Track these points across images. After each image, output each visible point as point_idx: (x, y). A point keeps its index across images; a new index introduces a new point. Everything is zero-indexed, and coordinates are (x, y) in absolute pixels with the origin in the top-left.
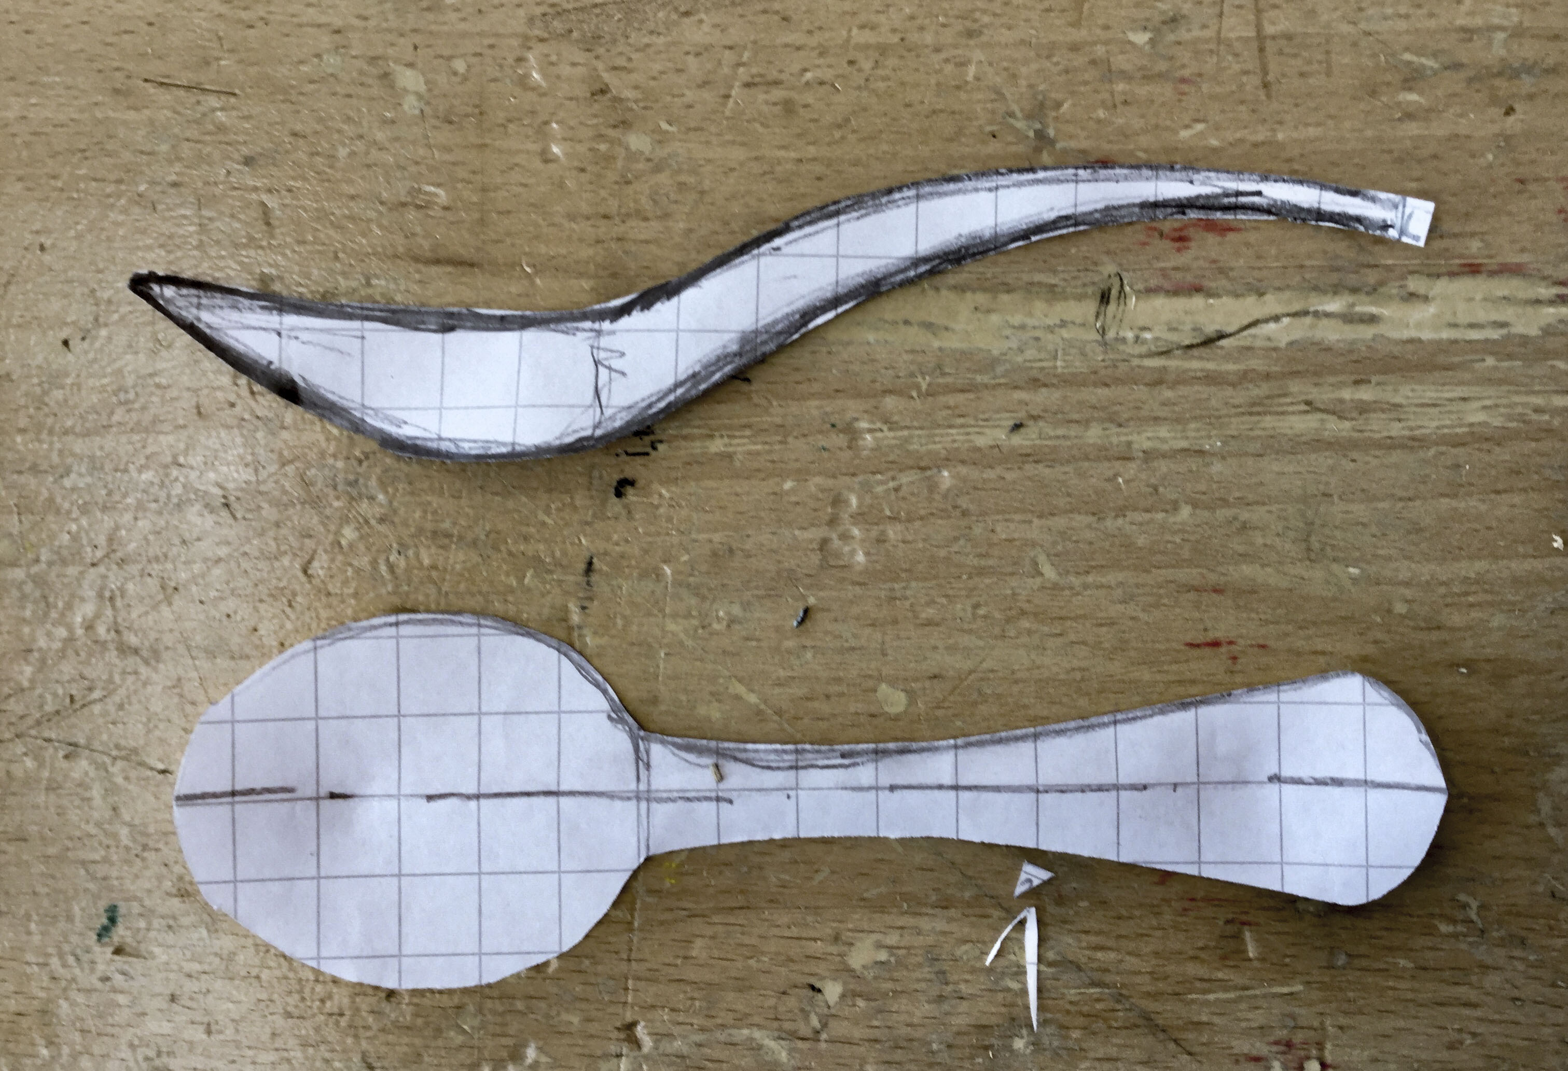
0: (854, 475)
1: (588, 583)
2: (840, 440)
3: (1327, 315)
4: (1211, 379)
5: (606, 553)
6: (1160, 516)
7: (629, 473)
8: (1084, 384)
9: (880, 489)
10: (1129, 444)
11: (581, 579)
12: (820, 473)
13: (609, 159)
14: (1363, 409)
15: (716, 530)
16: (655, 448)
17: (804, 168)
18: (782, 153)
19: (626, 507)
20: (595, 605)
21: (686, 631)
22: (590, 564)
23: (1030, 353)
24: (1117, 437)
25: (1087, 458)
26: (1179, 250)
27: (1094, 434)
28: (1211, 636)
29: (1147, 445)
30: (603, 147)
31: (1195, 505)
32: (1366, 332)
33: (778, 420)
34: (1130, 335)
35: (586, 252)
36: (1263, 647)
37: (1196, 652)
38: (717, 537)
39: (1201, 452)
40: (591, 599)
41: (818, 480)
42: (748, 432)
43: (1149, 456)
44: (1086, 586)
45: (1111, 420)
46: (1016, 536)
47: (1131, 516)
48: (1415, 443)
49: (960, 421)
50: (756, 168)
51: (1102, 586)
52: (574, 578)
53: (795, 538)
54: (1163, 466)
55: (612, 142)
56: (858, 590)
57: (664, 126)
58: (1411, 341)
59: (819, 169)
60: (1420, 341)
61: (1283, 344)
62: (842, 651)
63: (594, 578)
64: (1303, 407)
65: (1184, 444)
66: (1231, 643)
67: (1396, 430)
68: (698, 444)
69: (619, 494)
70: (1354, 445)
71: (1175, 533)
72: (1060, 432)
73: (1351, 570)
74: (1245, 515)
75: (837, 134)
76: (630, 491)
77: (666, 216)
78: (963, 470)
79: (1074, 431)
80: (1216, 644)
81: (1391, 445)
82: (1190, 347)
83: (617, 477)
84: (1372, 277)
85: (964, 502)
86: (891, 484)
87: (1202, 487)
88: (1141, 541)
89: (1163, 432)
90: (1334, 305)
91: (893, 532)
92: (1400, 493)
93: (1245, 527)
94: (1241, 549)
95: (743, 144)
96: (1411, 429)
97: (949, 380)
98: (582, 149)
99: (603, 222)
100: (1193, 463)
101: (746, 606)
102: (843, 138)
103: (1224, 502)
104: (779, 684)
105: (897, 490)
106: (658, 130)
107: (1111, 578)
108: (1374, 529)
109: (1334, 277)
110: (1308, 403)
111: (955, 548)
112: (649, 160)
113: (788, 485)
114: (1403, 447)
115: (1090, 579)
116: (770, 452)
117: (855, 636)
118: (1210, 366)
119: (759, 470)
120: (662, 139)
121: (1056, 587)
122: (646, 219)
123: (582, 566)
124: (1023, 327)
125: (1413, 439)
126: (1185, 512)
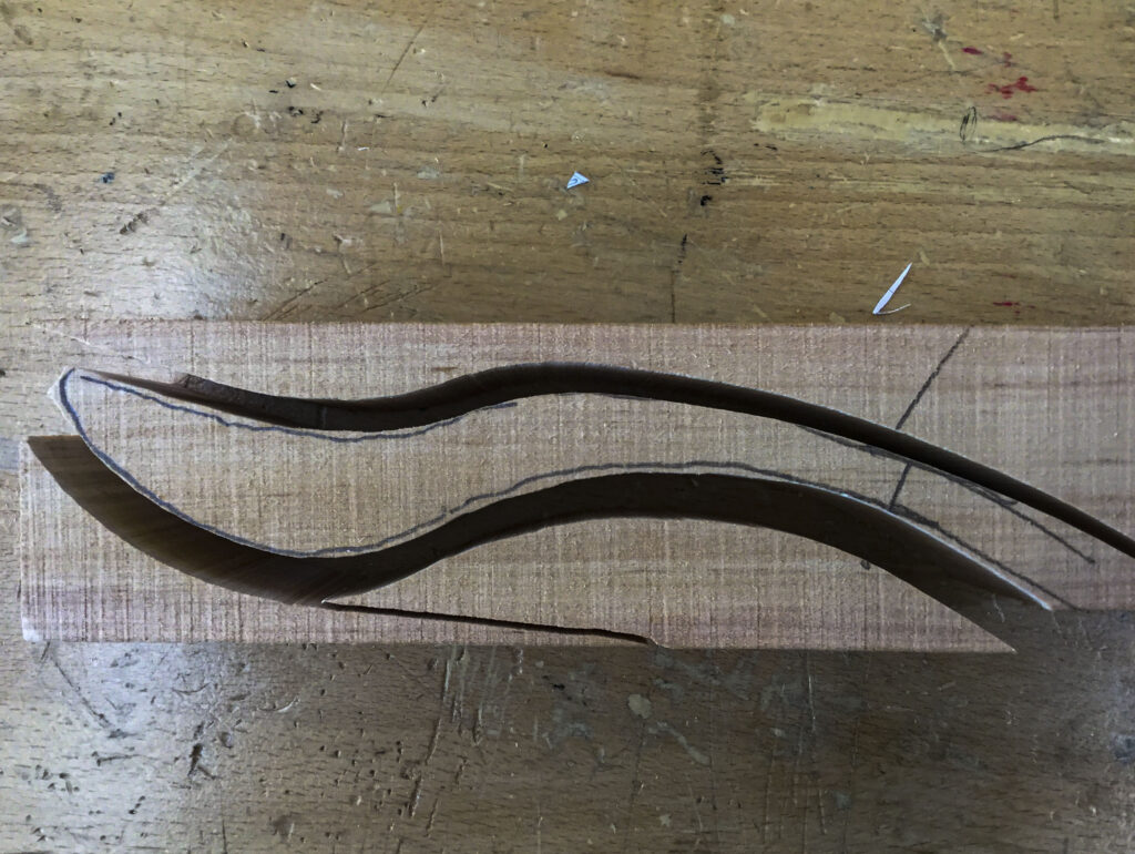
0: (827, 202)
1: (683, 249)
2: (822, 184)
3: (1079, 138)
4: (1018, 166)
5: (693, 234)
6: (985, 236)
7: (709, 194)
8: (952, 164)
9: (839, 211)
10: (973, 196)
11: (680, 247)
12: (808, 200)
13: (712, 27)
14: (1094, 188)
15: (752, 227)
16: (723, 181)
17: (814, 39)
18: (802, 31)
19: (706, 211)
20: (685, 261)
21: (732, 277)
22: (685, 239)
23: (924, 146)
24: (968, 193)
25: (950, 203)
26: (1006, 98)
27: (955, 190)
28: (1008, 299)
29: (982, 198)
30: (709, 21)
31: (1004, 231)
32: (1099, 148)
33: (789, 171)
34: (977, 140)
35: (696, 75)
36: (1033, 307)
37: (998, 307)
38: (753, 231)
39: (1010, 204)
40: (683, 257)
41: (809, 204)
42: (773, 176)
43: (983, 203)
44: (944, 269)
45: (964, 184)
46: (910, 240)
47: (971, 234)
48: (1117, 208)
49: (885, 178)
50: (789, 37)
51: (951, 270)
52: (676, 246)
53: (792, 233)
54: (990, 210)
55: (715, 19)
56: (825, 263)
57: (743, 12)
58: (1120, 155)
59: (821, 40)
60: (1125, 156)
61: (1055, 151)
62: (813, 294)
63: (687, 247)
64: (1063, 185)
65: (1002, 199)
66: (1017, 304)
67: (1110, 201)
68: (746, 180)
69: (703, 204)
70: (1090, 207)
71: (993, 245)
72: (938, 188)
73: (1082, 271)
74: (1029, 238)
75: (833, 23)
76: (708, 202)
77: (739, 59)
78: (883, 204)
79: (945, 187)
80: (1009, 304)
81: (1105, 207)
82: (1009, 149)
83: (702, 195)
84: (1103, 120)
85: (884, 221)
86: (847, 209)
87: (1008, 222)
88: (976, 248)
89: (991, 191)
90: (1082, 133)
91: (846, 233)
92: (1109, 233)
93: (1030, 245)
94: (1026, 256)
95: (781, 24)
96: (1117, 200)
97: (881, 156)
98: (699, 21)
99: (706, 60)
100: (1005, 209)
101: (764, 267)
102: (836, 25)
103: (1020, 231)
104: (780, 308)
105: (849, 211)
106: (739, 14)
107: (957, 266)
108: (1094, 251)
109: (1084, 119)
110: (1065, 182)
111: (877, 244)
112: (733, 29)
113: (792, 205)
114: (1112, 210)
115: (947, 265)
116: (784, 187)
117: (821, 287)
118: (1018, 159)
119: (777, 197)
120: (740, 18)
121: (928, 268)
122: (728, 60)
123: (681, 239)
124: (922, 131)
125: (1118, 206)
126: (999, 235)
